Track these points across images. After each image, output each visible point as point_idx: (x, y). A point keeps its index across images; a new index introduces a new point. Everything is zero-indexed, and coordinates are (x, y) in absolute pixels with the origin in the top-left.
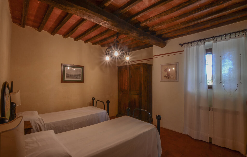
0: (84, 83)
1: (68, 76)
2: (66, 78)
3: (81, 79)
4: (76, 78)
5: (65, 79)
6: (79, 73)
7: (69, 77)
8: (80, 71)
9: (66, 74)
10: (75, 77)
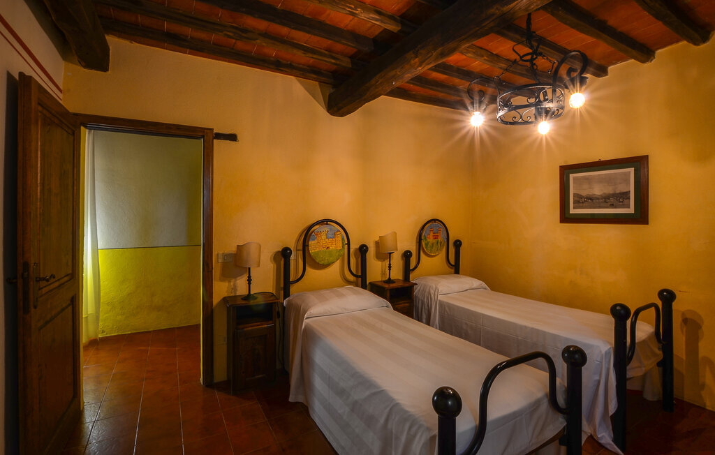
0: (647, 223)
1: (580, 200)
2: (574, 208)
3: (631, 210)
4: (612, 206)
5: (572, 211)
6: (621, 188)
7: (584, 204)
8: (627, 181)
9: (574, 194)
10: (605, 202)
